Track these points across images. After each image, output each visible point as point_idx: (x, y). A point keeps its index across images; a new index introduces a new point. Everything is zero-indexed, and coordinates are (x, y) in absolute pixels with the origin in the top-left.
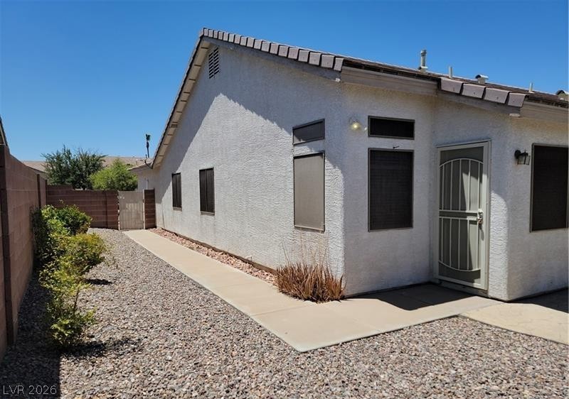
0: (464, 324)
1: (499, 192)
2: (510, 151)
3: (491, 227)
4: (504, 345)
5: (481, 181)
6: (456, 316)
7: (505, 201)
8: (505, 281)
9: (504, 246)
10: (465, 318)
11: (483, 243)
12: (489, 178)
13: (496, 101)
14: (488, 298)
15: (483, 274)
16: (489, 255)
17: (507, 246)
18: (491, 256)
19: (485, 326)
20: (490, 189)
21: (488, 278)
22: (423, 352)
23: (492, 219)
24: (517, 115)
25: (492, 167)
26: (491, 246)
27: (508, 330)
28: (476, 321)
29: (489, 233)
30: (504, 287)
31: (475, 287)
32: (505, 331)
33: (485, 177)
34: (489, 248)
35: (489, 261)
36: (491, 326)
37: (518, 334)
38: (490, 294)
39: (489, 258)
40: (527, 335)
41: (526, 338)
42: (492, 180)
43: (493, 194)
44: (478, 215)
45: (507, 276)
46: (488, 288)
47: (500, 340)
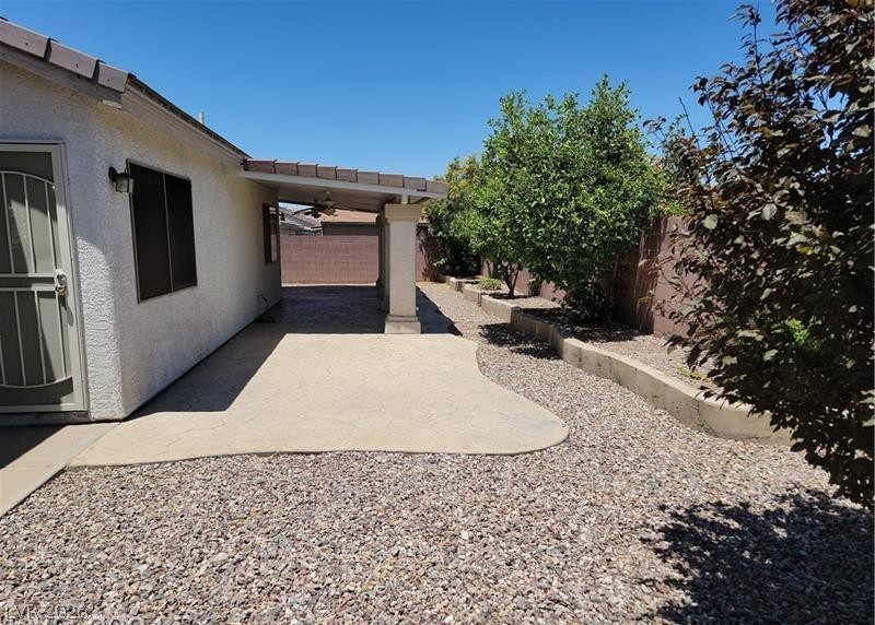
0: (87, 480)
1: (92, 238)
2: (103, 167)
3: (84, 301)
4: (173, 488)
5: (54, 217)
6: (62, 471)
7: (105, 253)
8: (119, 387)
9: (111, 332)
10: (77, 469)
11: (72, 331)
12: (70, 211)
13: (75, 70)
14: (91, 423)
15: (77, 384)
16: (85, 350)
17: (115, 330)
18: (88, 350)
19: (123, 471)
20: (74, 232)
21: (88, 388)
22: (58, 563)
23: (83, 286)
24: (116, 104)
25: (72, 193)
26: (88, 332)
27: (160, 463)
28: (103, 467)
29: (81, 311)
30: (116, 398)
31: (64, 410)
32: (157, 465)
33: (61, 211)
34: (83, 336)
35: (85, 359)
36: (132, 466)
37: (177, 464)
38: (94, 415)
39: (85, 354)
40: (190, 460)
41: (190, 464)
42: (75, 216)
43: (79, 242)
44: (56, 280)
45: (119, 380)
46: (89, 407)
47: (160, 482)
